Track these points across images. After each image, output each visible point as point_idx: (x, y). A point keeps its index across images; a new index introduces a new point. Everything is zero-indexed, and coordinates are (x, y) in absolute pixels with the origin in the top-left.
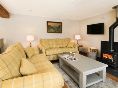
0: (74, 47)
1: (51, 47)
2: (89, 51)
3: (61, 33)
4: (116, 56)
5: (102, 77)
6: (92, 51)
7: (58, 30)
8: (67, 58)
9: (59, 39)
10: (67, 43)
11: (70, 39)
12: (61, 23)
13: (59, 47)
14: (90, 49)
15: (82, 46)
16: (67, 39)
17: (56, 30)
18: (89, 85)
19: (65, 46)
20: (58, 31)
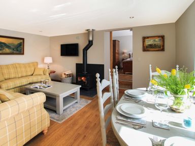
0: (44, 74)
1: (7, 77)
2: (64, 76)
3: (23, 54)
4: (89, 77)
5: (77, 99)
6: (66, 76)
7: (17, 50)
8: (38, 87)
9: (19, 64)
10: (33, 69)
11: (37, 63)
12: (23, 39)
13: (20, 75)
14: (65, 74)
15: (54, 72)
16: (33, 63)
17: (13, 50)
18: (66, 107)
19: (30, 74)
20: (18, 52)
